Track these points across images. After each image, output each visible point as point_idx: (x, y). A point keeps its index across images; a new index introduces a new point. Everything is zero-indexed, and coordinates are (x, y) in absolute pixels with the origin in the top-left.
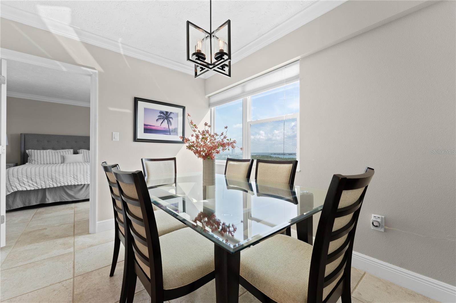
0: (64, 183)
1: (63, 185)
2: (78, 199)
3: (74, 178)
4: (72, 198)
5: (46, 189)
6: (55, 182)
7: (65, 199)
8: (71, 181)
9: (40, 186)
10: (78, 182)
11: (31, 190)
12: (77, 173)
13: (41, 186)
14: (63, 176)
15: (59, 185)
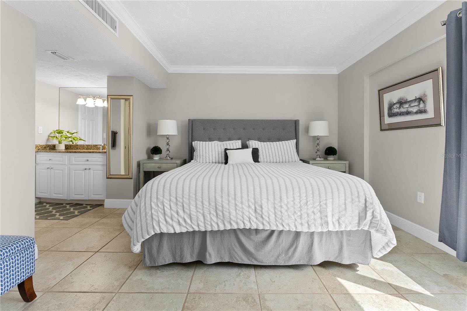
0: (237, 223)
1: (235, 227)
2: (261, 262)
3: (256, 211)
4: (251, 259)
5: (205, 232)
6: (222, 218)
7: (238, 258)
8: (249, 218)
9: (195, 225)
10: (263, 224)
11: (181, 234)
12: (261, 199)
13: (198, 225)
14: (236, 205)
15: (228, 227)
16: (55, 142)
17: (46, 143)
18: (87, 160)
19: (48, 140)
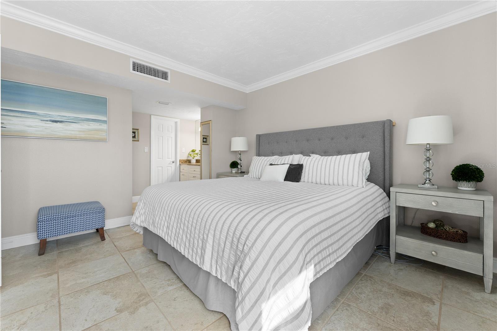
16: (190, 158)
17: (187, 158)
18: (194, 171)
19: (188, 157)
